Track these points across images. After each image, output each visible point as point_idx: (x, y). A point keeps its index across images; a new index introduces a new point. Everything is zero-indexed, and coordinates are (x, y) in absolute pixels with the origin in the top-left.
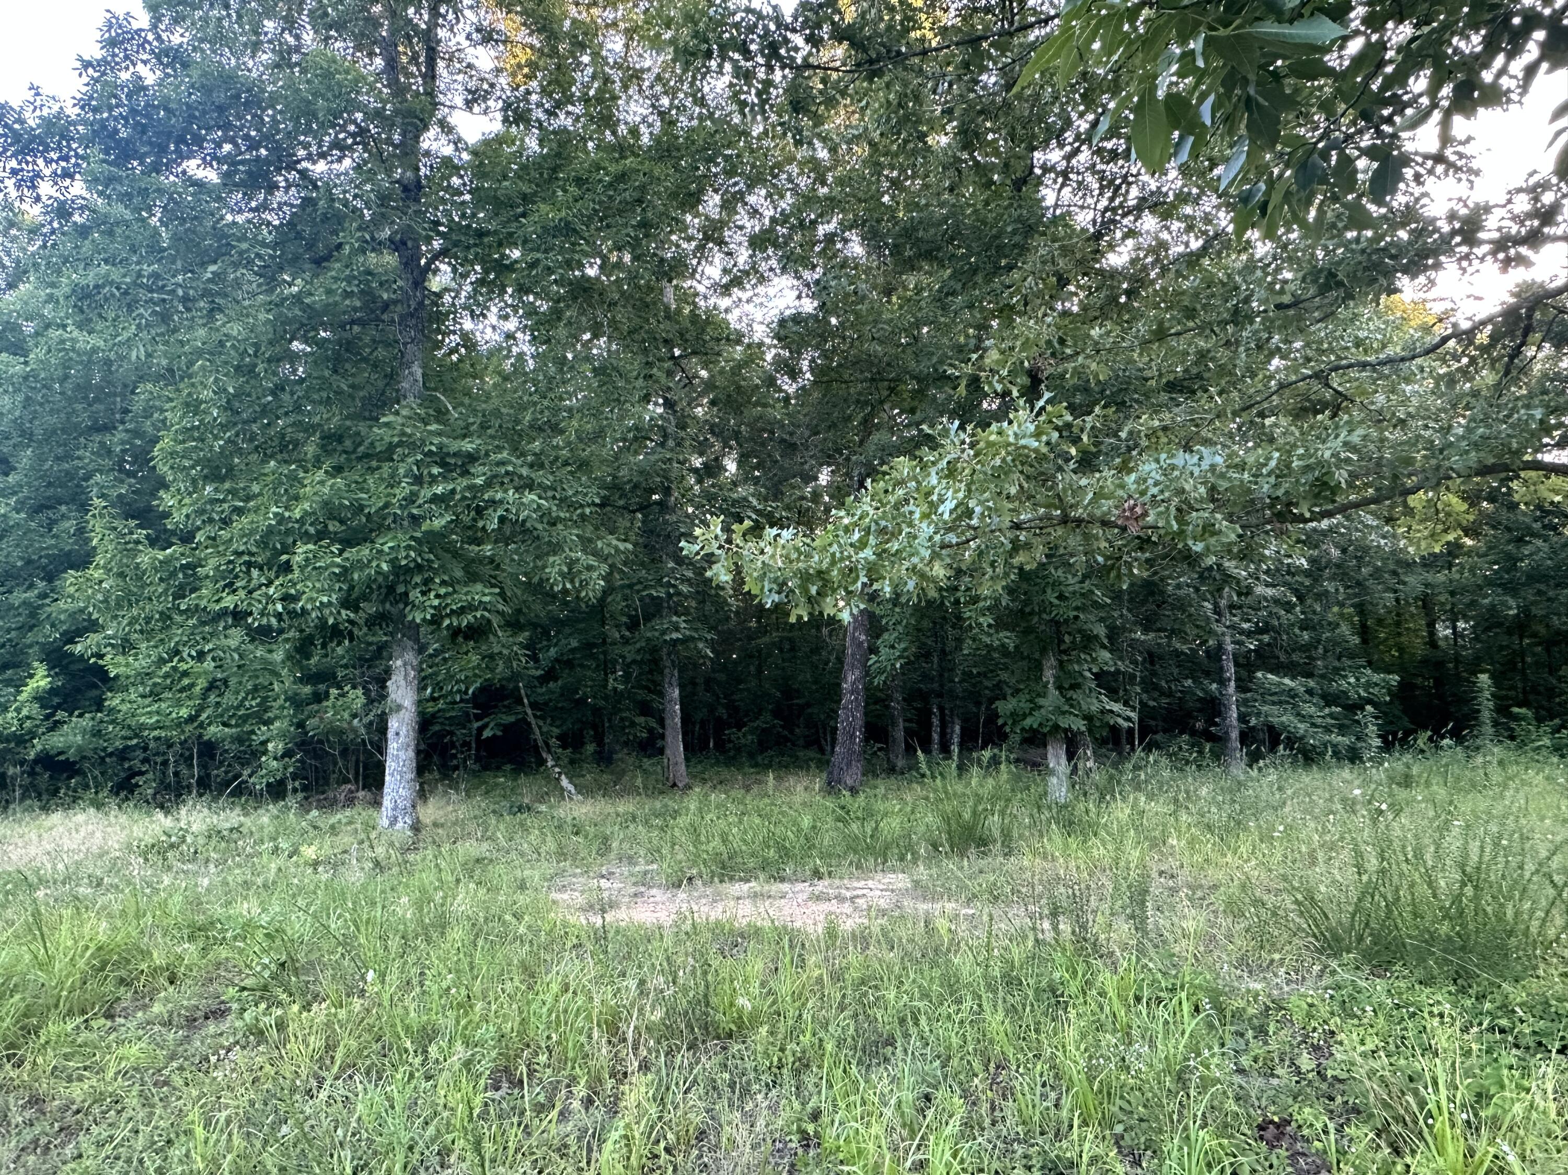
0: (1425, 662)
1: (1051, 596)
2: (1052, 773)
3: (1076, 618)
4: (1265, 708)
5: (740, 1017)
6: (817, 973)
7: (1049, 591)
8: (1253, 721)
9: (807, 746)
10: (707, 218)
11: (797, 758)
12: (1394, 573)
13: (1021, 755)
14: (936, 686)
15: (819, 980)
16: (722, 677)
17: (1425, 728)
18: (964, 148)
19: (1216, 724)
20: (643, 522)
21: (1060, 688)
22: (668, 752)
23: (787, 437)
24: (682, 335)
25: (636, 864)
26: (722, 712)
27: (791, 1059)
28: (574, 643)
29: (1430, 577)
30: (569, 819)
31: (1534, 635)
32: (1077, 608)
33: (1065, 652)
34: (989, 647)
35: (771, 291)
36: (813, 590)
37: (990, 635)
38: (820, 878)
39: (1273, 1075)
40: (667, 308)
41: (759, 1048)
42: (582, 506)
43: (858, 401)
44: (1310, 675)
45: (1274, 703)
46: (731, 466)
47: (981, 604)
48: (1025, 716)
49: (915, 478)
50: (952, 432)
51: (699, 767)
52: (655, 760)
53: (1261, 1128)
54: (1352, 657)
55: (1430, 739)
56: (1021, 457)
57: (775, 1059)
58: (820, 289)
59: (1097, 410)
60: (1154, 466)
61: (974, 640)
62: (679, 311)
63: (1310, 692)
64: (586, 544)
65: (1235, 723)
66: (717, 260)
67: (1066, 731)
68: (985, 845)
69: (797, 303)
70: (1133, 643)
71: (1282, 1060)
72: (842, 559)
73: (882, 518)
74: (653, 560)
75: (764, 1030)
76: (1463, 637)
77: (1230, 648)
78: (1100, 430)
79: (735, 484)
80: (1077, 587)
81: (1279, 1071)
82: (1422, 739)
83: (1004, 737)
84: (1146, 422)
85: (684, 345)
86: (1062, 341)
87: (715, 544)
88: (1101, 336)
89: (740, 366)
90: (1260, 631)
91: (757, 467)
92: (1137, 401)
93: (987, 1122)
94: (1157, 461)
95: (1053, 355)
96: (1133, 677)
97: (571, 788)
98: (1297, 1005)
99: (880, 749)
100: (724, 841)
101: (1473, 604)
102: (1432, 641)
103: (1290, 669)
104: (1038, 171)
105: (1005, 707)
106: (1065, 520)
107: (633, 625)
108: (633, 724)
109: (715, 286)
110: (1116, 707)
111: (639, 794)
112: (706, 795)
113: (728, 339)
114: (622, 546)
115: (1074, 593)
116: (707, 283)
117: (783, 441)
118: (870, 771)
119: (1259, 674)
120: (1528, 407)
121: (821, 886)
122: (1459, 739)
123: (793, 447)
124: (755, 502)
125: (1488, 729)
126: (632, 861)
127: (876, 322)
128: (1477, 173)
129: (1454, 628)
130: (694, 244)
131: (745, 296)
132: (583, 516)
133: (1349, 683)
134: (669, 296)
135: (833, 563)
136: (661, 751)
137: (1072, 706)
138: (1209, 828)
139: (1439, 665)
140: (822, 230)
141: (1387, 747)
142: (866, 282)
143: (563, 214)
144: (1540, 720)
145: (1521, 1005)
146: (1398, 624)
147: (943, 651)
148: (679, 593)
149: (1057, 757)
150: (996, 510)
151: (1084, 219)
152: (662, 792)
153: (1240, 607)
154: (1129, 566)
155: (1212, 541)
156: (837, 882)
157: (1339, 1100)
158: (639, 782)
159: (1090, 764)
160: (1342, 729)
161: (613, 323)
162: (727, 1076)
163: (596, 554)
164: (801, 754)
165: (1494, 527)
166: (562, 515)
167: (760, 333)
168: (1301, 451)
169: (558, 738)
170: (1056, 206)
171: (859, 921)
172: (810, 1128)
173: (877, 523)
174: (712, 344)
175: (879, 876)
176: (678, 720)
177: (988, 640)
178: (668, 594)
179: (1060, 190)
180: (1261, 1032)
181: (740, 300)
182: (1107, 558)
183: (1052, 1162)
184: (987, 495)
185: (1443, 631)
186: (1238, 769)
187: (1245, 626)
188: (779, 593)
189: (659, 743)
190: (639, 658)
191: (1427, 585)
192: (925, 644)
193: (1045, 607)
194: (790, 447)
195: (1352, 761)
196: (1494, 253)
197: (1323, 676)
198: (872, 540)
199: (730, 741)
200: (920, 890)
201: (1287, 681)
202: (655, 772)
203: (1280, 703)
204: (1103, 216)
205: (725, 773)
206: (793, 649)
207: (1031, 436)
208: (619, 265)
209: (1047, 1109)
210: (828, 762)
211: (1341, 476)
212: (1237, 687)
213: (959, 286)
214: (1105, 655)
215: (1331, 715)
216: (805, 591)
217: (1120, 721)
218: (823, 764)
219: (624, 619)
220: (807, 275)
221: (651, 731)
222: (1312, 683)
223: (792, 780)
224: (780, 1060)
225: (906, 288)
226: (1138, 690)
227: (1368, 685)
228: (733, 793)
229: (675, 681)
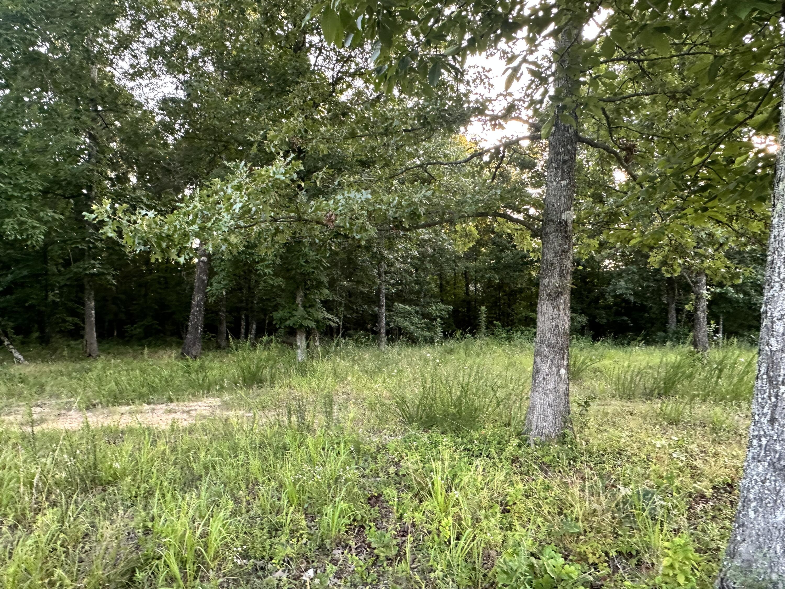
0: (463, 301)
1: (302, 262)
2: (298, 347)
3: (313, 272)
4: (397, 319)
5: (115, 474)
6: (162, 448)
7: (301, 258)
8: (392, 325)
9: (172, 335)
10: (120, 31)
11: (166, 341)
12: (454, 261)
13: (285, 339)
14: (244, 305)
15: (164, 452)
16: (123, 297)
17: (460, 329)
18: (265, 23)
19: (376, 326)
20: (75, 205)
21: (304, 307)
22: (86, 337)
23: (166, 166)
24: (102, 99)
25: (61, 399)
26: (122, 316)
27: (143, 492)
28: (25, 273)
29: (468, 264)
30: (17, 374)
31: (504, 291)
32: (314, 268)
33: (308, 289)
34: (273, 286)
35: (160, 83)
36: (164, 245)
37: (273, 280)
38: (172, 402)
39: (378, 477)
40: (93, 81)
41: (125, 488)
42: (29, 190)
43: (206, 151)
44: (417, 305)
45: (401, 317)
46: (133, 179)
47: (267, 263)
48: (286, 320)
49: (223, 190)
50: (241, 167)
51: (107, 346)
52: (78, 342)
53: (369, 499)
54: (435, 297)
55: (461, 334)
56: (276, 185)
57: (134, 493)
58: (187, 85)
59: (324, 169)
60: (342, 197)
61: (265, 282)
62: (101, 84)
63: (417, 312)
64: (32, 213)
65: (384, 325)
66: (127, 59)
67: (306, 327)
68: (262, 383)
69: (175, 91)
70: (342, 287)
71: (382, 470)
72: (180, 229)
73: (205, 210)
74: (80, 228)
75: (129, 479)
76: (478, 290)
77: (384, 291)
78: (326, 180)
79: (134, 189)
80: (314, 258)
81: (381, 475)
82: (458, 334)
83: (276, 330)
84: (346, 178)
85: (103, 104)
86: (306, 131)
87: (105, 215)
88: (325, 132)
89: (138, 121)
90: (397, 284)
91: (149, 181)
92: (347, 169)
93: (244, 511)
94: (343, 194)
95: (301, 137)
96: (341, 303)
97: (20, 357)
98: (391, 446)
99: (212, 337)
100: (117, 384)
101: (483, 277)
102: (467, 293)
103: (410, 302)
104: (307, 45)
105: (277, 315)
106: (299, 219)
107: (67, 264)
108: (64, 321)
109: (125, 73)
110: (330, 316)
111: (65, 360)
112: (109, 361)
113: (132, 106)
114: (57, 216)
115: (313, 260)
116: (120, 71)
117: (164, 168)
118: (206, 347)
119: (396, 304)
120: (496, 189)
121: (172, 406)
122: (474, 335)
123: (169, 171)
124: (145, 200)
125: (483, 330)
126: (58, 396)
127: (216, 108)
128: (492, 86)
129: (476, 287)
130: (113, 46)
131: (144, 82)
132: (30, 196)
133: (433, 309)
134: (95, 73)
135: (175, 231)
136: (82, 337)
137: (310, 315)
138: (367, 372)
139: (469, 303)
140: (191, 53)
141: (445, 337)
142: (214, 86)
143: (19, 8)
144: (503, 326)
145: (477, 439)
146: (455, 284)
147: (249, 288)
148: (96, 247)
149: (301, 340)
150: (263, 211)
151: (329, 74)
152: (82, 360)
153: (390, 273)
154: (330, 245)
155: (364, 234)
156: (182, 403)
157: (403, 484)
158: (65, 353)
159: (317, 344)
160: (429, 329)
161: (55, 82)
162: (104, 504)
163: (40, 220)
164: (168, 339)
165: (493, 245)
166: (16, 194)
167: (152, 105)
168: (407, 197)
169: (13, 328)
170: (315, 65)
171: (191, 422)
172: (150, 525)
173: (202, 212)
174: (121, 106)
175: (205, 399)
176: (93, 319)
177: (271, 282)
178: (89, 247)
179: (317, 57)
180: (375, 458)
181: (141, 84)
182: (320, 240)
183: (274, 525)
184: (258, 202)
185: (471, 287)
186: (384, 347)
187: (392, 281)
188: (145, 245)
189: (82, 332)
190: (68, 283)
191: (466, 268)
192: (240, 283)
193: (299, 266)
194: (168, 171)
195: (431, 343)
196: (491, 121)
197: (423, 306)
198: (198, 221)
199: (127, 332)
200: (226, 406)
201: (407, 307)
202: (78, 349)
203: (404, 317)
204: (337, 75)
205: (122, 349)
206: (166, 283)
207: (282, 174)
208: (62, 49)
209: (274, 502)
210: (183, 343)
211: (422, 210)
212: (386, 310)
213: (263, 97)
214: (326, 291)
215: (425, 323)
216: (159, 245)
217: (332, 323)
218: (179, 344)
219: (61, 261)
220: (181, 76)
221: (76, 325)
222: (418, 309)
223: (161, 352)
224: (136, 492)
225: (237, 94)
226: (343, 309)
227: (441, 310)
228: (125, 360)
229: (92, 296)
